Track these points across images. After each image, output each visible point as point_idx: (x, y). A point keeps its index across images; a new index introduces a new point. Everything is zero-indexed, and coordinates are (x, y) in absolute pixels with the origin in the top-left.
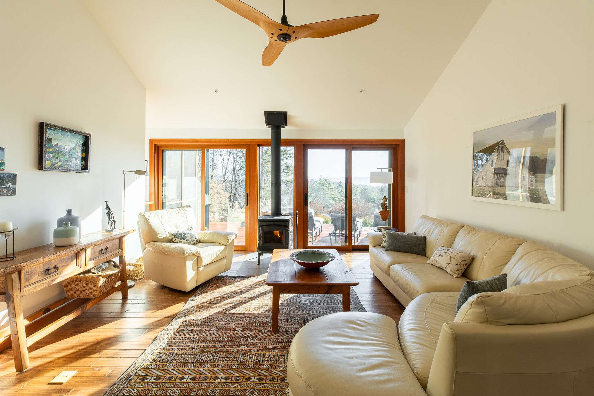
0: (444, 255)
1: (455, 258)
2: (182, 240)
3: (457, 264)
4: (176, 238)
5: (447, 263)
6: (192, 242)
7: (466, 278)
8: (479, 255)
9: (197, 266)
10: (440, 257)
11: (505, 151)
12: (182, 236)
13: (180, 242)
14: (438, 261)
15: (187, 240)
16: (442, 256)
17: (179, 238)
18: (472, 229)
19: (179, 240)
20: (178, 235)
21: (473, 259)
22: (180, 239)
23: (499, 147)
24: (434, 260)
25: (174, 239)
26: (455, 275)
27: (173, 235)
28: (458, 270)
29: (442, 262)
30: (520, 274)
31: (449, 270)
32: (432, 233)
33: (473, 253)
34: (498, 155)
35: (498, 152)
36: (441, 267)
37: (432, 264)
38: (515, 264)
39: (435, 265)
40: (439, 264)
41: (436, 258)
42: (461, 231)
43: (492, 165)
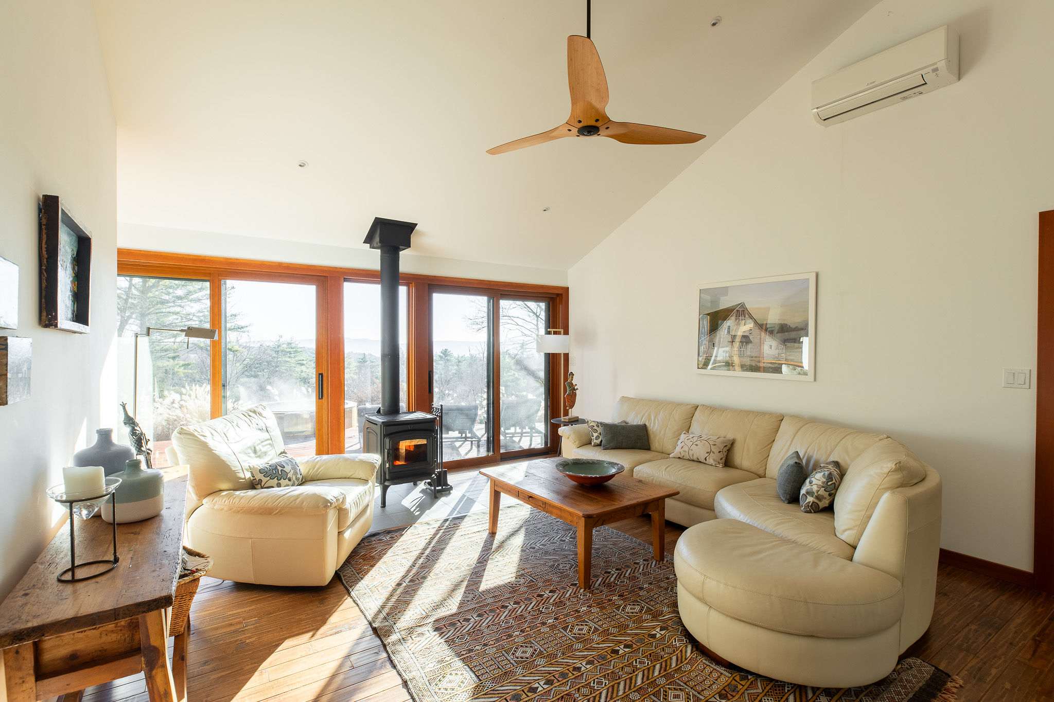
0: (698, 443)
1: (715, 445)
2: (282, 481)
3: (720, 452)
4: (269, 478)
5: (708, 453)
6: (297, 483)
7: (731, 469)
8: (739, 438)
9: (338, 528)
10: (694, 447)
11: (747, 316)
12: (280, 473)
13: (279, 485)
14: (691, 453)
15: (290, 480)
16: (697, 445)
17: (274, 476)
18: (713, 409)
19: (275, 481)
20: (271, 471)
21: (733, 443)
22: (277, 479)
23: (738, 311)
24: (685, 451)
25: (264, 480)
26: (721, 466)
27: (261, 471)
28: (721, 459)
29: (699, 452)
30: (807, 450)
31: (710, 461)
32: (655, 420)
33: (730, 436)
34: (736, 319)
35: (736, 317)
36: (698, 459)
37: (679, 458)
38: (792, 441)
39: (685, 458)
40: (693, 455)
41: (686, 449)
42: (697, 413)
43: (729, 332)
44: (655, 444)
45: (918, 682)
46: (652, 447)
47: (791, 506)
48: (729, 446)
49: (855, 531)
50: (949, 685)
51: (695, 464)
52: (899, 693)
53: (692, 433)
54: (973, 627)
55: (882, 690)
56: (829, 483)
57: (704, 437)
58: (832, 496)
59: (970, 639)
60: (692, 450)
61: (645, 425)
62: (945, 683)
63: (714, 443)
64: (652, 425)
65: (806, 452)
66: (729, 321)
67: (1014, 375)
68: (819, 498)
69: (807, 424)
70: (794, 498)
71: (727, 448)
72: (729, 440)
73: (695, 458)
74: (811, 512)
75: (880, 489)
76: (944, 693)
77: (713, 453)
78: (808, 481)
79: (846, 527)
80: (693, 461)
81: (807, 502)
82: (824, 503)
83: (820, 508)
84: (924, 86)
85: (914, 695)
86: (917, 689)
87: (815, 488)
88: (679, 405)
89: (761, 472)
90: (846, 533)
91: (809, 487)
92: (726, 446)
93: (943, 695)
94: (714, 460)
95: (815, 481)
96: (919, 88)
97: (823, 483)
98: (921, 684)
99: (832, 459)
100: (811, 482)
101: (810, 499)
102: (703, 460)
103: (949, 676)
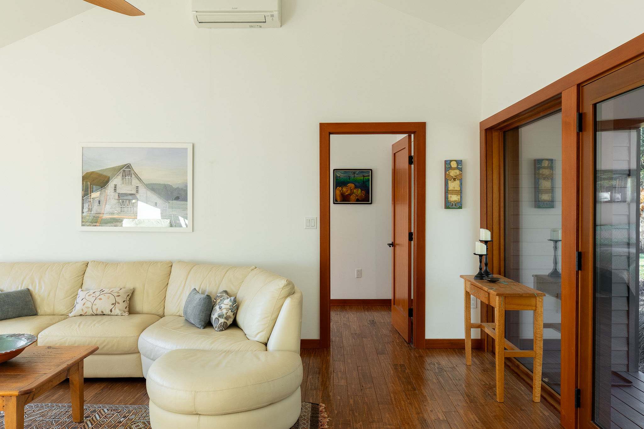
0: (102, 297)
1: (119, 296)
3: (123, 302)
5: (113, 304)
7: (135, 315)
8: (138, 286)
10: (97, 302)
11: (133, 176)
14: (95, 308)
16: (100, 299)
18: (105, 264)
21: (133, 292)
23: (124, 171)
24: (88, 308)
26: (127, 314)
28: (126, 308)
29: (104, 305)
30: (201, 286)
31: (117, 311)
32: (40, 283)
33: (130, 286)
34: (123, 179)
35: (123, 176)
36: (102, 312)
37: (81, 315)
38: (186, 282)
39: (87, 314)
40: (97, 310)
41: (89, 304)
42: (88, 270)
43: (115, 190)
44: (43, 307)
45: (308, 414)
46: (39, 311)
47: (208, 330)
48: (130, 295)
49: (265, 332)
50: (321, 409)
51: (99, 318)
52: (304, 424)
53: (87, 290)
54: (311, 377)
55: (297, 426)
56: (234, 306)
57: (106, 291)
58: (235, 315)
59: (313, 383)
60: (95, 305)
61: (28, 290)
62: (318, 409)
63: (119, 294)
64: (37, 288)
65: (200, 288)
66: (116, 180)
67: (310, 221)
68: (227, 318)
69: (194, 266)
70: (208, 324)
71: (129, 297)
72: (131, 290)
73: (99, 312)
74: (223, 330)
75: (279, 299)
76: (321, 414)
77: (119, 303)
78: (217, 307)
79: (257, 332)
80: (96, 315)
81: (220, 323)
82: (230, 322)
83: (228, 325)
84: (264, 23)
85: (311, 421)
86: (309, 418)
87: (224, 311)
88: (65, 264)
89: (160, 313)
90: (259, 336)
91: (220, 312)
92: (128, 295)
93: (321, 415)
94: (120, 310)
95: (223, 306)
96: (261, 23)
97: (230, 306)
98: (310, 415)
99: (221, 290)
100: (220, 308)
101: (222, 320)
102: (107, 312)
103: (318, 405)
